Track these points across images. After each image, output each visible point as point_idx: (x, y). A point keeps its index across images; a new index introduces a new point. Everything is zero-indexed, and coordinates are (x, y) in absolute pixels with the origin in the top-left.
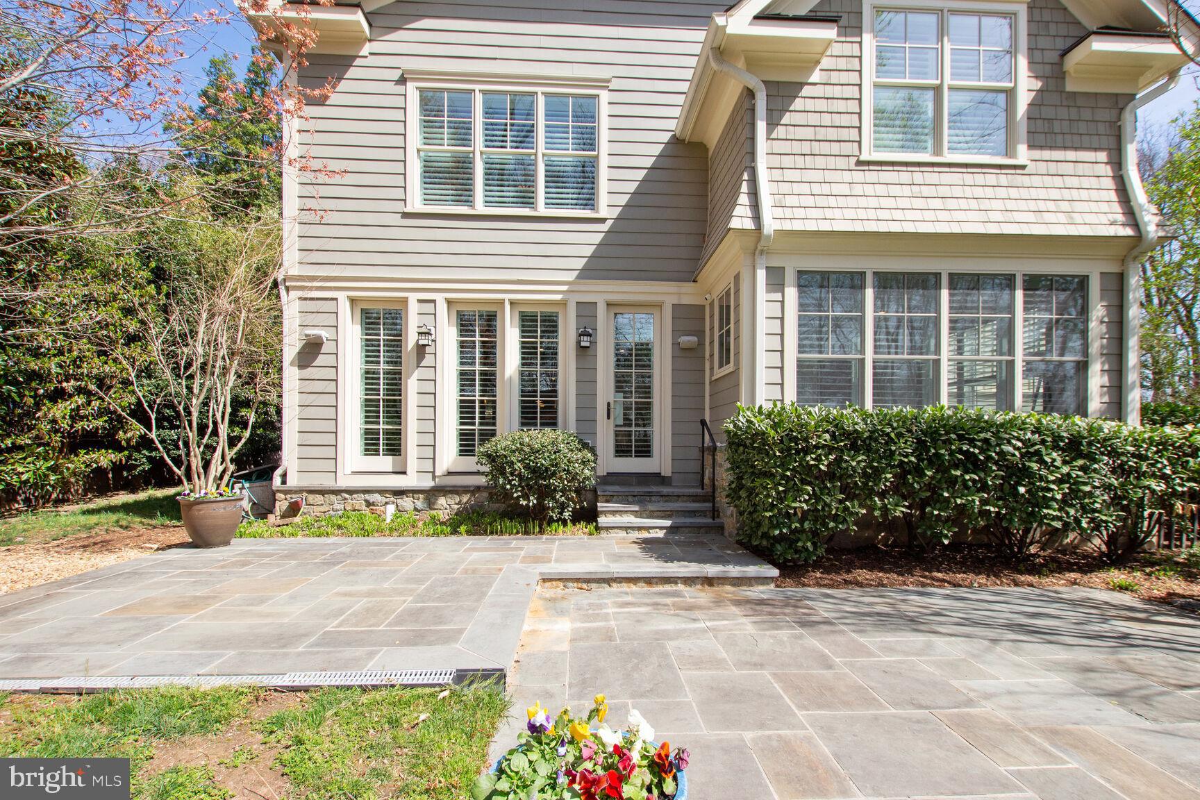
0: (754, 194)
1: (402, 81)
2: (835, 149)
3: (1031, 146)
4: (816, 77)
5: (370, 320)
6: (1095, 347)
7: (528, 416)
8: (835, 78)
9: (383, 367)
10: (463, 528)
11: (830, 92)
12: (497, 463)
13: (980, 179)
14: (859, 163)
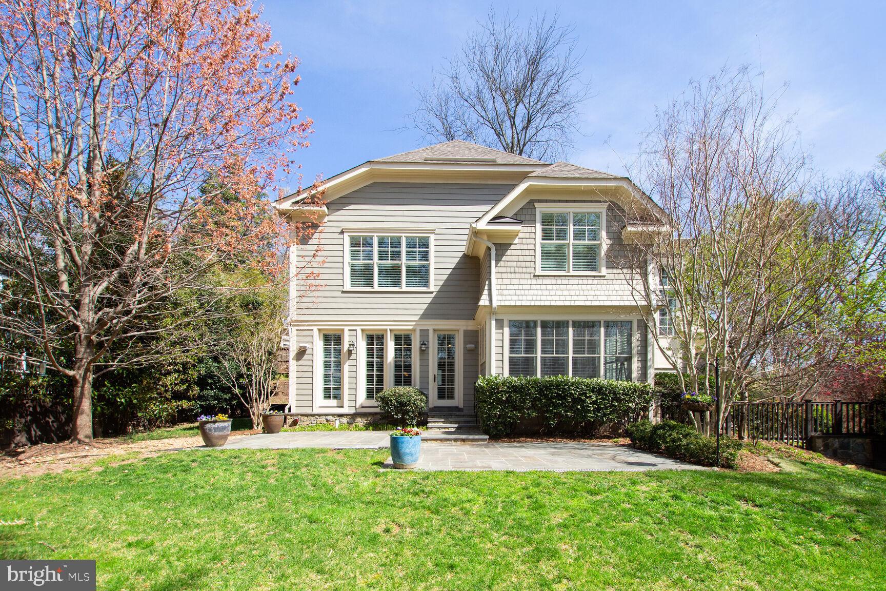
0: (490, 290)
1: (342, 232)
2: (525, 270)
3: (607, 268)
4: (516, 241)
5: (327, 339)
6: (634, 351)
7: (398, 381)
8: (524, 241)
9: (332, 360)
10: (371, 428)
11: (522, 247)
12: (385, 401)
13: (585, 282)
14: (535, 276)
